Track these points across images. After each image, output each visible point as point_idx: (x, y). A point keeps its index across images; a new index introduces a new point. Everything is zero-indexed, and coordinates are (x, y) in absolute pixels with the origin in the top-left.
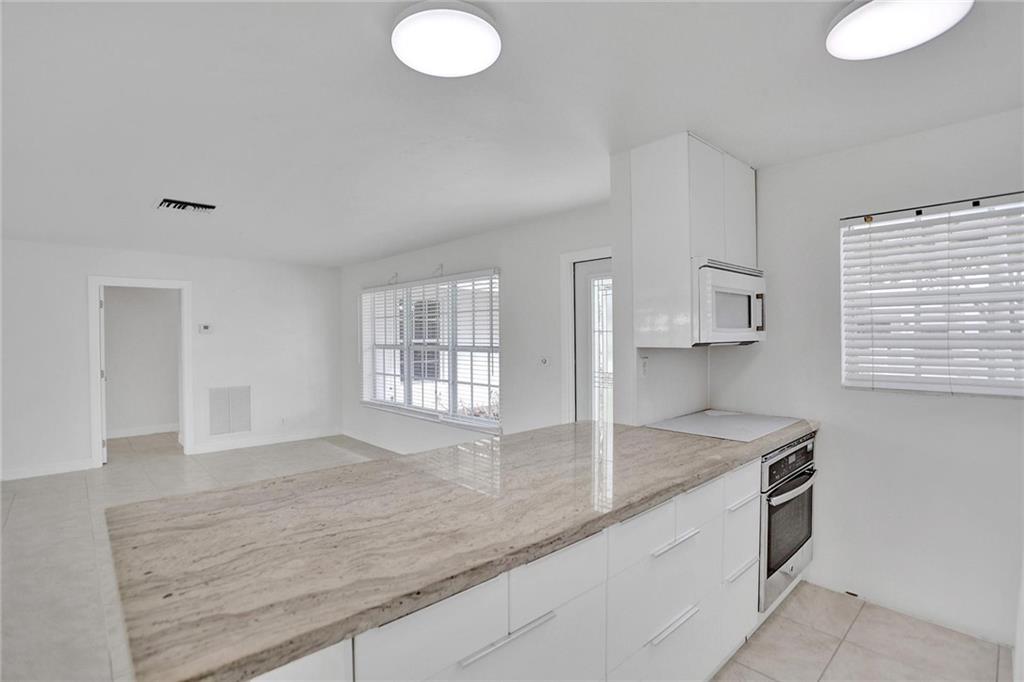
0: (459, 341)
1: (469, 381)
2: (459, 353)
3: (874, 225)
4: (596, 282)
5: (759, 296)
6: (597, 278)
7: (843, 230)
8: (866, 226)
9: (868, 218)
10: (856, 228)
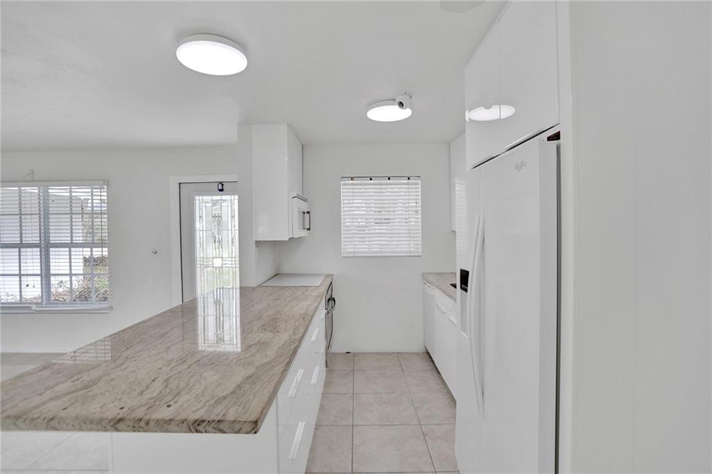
0: (51, 239)
1: (68, 272)
2: (51, 249)
3: (354, 182)
4: (197, 198)
5: (308, 213)
6: (198, 195)
7: (342, 183)
8: (351, 182)
9: (352, 179)
10: (347, 182)
